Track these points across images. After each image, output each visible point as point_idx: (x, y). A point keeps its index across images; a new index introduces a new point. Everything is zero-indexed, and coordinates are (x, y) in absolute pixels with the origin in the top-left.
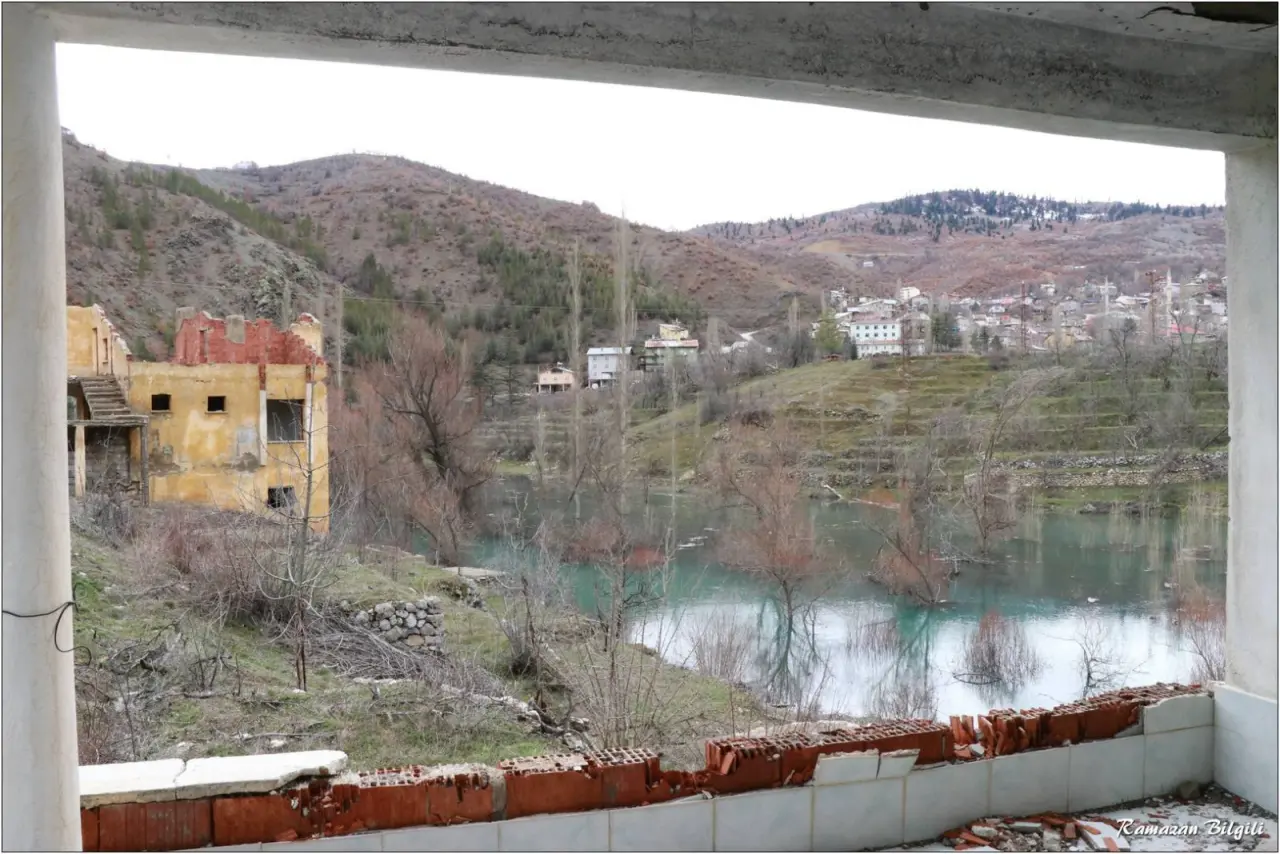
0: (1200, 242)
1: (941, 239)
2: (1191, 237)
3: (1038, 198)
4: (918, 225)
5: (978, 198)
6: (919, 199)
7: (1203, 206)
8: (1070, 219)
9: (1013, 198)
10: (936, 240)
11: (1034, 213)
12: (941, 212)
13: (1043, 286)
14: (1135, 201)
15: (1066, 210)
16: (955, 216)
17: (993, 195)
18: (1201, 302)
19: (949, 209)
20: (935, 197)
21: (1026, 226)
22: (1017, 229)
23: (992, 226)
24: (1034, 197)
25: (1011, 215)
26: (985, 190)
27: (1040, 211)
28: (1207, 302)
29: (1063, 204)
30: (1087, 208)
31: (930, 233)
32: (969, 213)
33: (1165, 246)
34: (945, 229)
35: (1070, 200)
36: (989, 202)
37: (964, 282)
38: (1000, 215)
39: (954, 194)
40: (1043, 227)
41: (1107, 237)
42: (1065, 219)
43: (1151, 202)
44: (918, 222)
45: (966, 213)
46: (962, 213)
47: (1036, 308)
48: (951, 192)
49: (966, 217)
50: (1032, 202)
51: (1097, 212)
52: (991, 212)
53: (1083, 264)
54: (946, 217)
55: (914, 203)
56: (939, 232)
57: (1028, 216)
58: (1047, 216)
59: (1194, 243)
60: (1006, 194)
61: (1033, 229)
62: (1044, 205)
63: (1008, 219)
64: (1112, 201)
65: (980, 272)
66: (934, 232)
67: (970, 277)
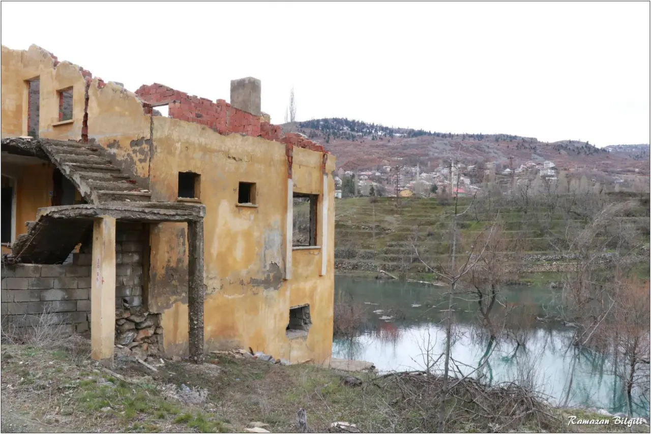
0: (453, 150)
1: (329, 142)
2: (449, 148)
3: (375, 125)
4: (319, 135)
5: (346, 122)
6: (318, 121)
7: (450, 134)
8: (390, 135)
9: (363, 124)
10: (327, 142)
11: (373, 132)
12: (329, 129)
13: (384, 167)
14: (420, 129)
15: (388, 131)
16: (336, 131)
17: (354, 121)
18: (459, 178)
19: (333, 127)
20: (326, 121)
21: (370, 138)
22: (366, 139)
23: (354, 137)
24: (373, 124)
25: (362, 132)
26: (350, 119)
27: (376, 131)
28: (462, 178)
29: (387, 128)
30: (399, 131)
31: (325, 138)
32: (343, 129)
33: (437, 150)
34: (332, 137)
35: (390, 127)
36: (352, 125)
37: (345, 163)
38: (357, 132)
39: (335, 120)
40: (378, 139)
41: (410, 145)
42: (388, 136)
43: (427, 130)
44: (319, 132)
45: (341, 130)
46: (339, 129)
47: (383, 177)
48: (334, 119)
49: (341, 132)
50: (372, 126)
51: (403, 133)
52: (353, 130)
53: (401, 157)
54: (331, 131)
55: (316, 123)
56: (329, 138)
57: (370, 133)
58: (380, 133)
59: (450, 150)
60: (360, 122)
61: (373, 139)
62: (378, 128)
63: (361, 134)
64: (409, 128)
65: (352, 159)
66: (327, 138)
67: (347, 161)
